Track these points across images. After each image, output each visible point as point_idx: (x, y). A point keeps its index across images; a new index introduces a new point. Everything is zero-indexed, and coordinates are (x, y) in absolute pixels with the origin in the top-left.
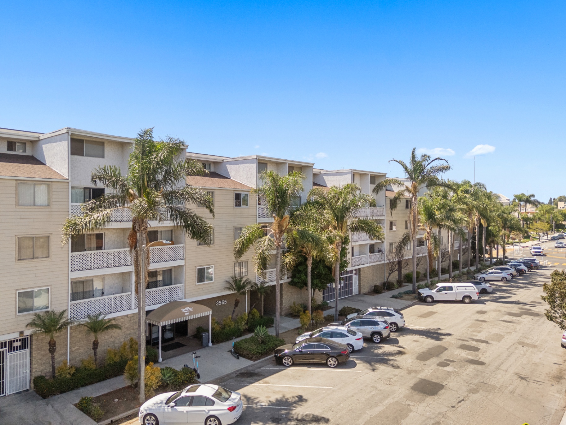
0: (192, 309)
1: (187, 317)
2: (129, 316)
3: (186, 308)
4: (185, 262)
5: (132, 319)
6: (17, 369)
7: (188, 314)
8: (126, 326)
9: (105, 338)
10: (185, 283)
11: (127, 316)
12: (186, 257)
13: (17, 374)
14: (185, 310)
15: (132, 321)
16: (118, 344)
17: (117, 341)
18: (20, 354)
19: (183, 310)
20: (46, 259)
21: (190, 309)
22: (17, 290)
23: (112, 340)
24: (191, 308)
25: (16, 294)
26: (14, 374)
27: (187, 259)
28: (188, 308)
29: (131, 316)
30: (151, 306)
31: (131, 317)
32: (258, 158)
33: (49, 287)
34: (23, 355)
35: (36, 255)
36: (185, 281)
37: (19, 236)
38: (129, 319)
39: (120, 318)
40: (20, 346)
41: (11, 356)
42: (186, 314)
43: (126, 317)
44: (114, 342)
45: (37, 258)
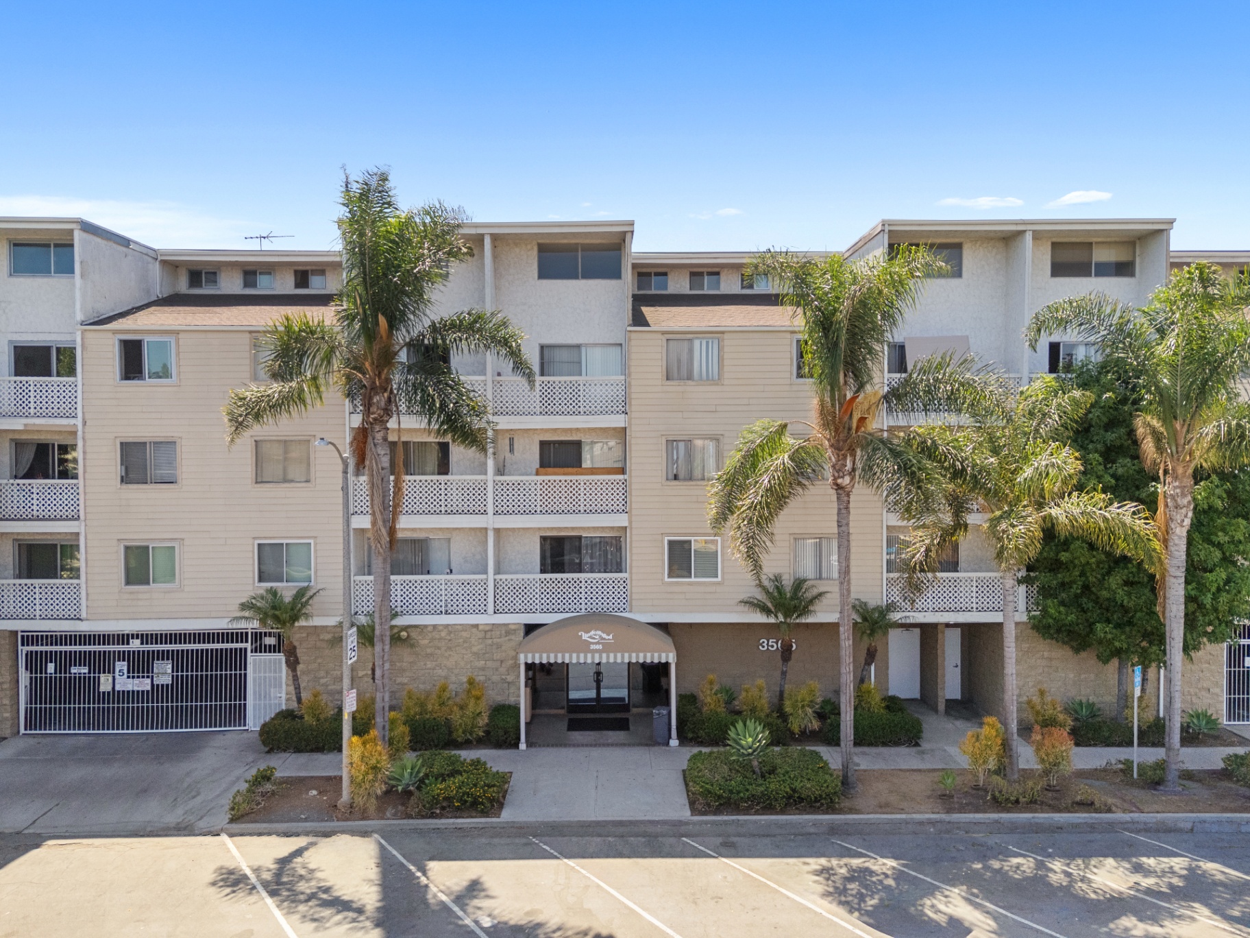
0: (611, 637)
1: (597, 656)
2: (481, 628)
3: (593, 633)
4: (630, 522)
5: (488, 635)
6: (265, 686)
7: (600, 647)
8: (475, 649)
9: (425, 664)
10: (631, 573)
11: (476, 626)
12: (631, 509)
13: (265, 697)
14: (590, 637)
15: (490, 642)
16: (456, 686)
17: (453, 679)
18: (270, 660)
19: (585, 636)
20: (304, 485)
21: (604, 636)
22: (255, 538)
23: (443, 673)
24: (608, 635)
25: (253, 545)
26: (260, 695)
27: (634, 512)
28: (599, 633)
29: (487, 628)
30: (538, 615)
31: (486, 632)
32: (887, 228)
33: (312, 541)
34: (275, 663)
35: (290, 477)
36: (631, 567)
37: (256, 438)
38: (481, 635)
39: (459, 627)
40: (275, 646)
41: (254, 660)
42: (593, 647)
43: (474, 630)
44: (446, 678)
45: (292, 481)
